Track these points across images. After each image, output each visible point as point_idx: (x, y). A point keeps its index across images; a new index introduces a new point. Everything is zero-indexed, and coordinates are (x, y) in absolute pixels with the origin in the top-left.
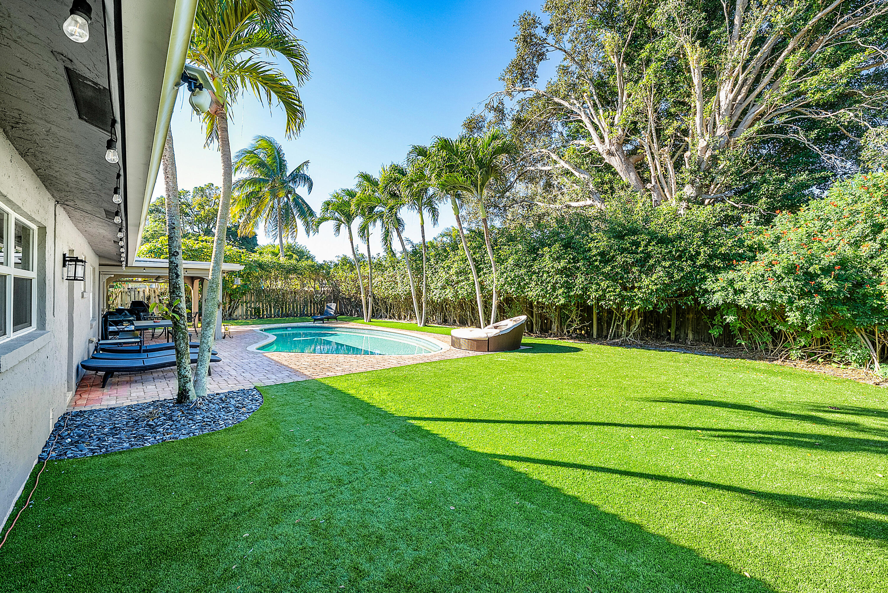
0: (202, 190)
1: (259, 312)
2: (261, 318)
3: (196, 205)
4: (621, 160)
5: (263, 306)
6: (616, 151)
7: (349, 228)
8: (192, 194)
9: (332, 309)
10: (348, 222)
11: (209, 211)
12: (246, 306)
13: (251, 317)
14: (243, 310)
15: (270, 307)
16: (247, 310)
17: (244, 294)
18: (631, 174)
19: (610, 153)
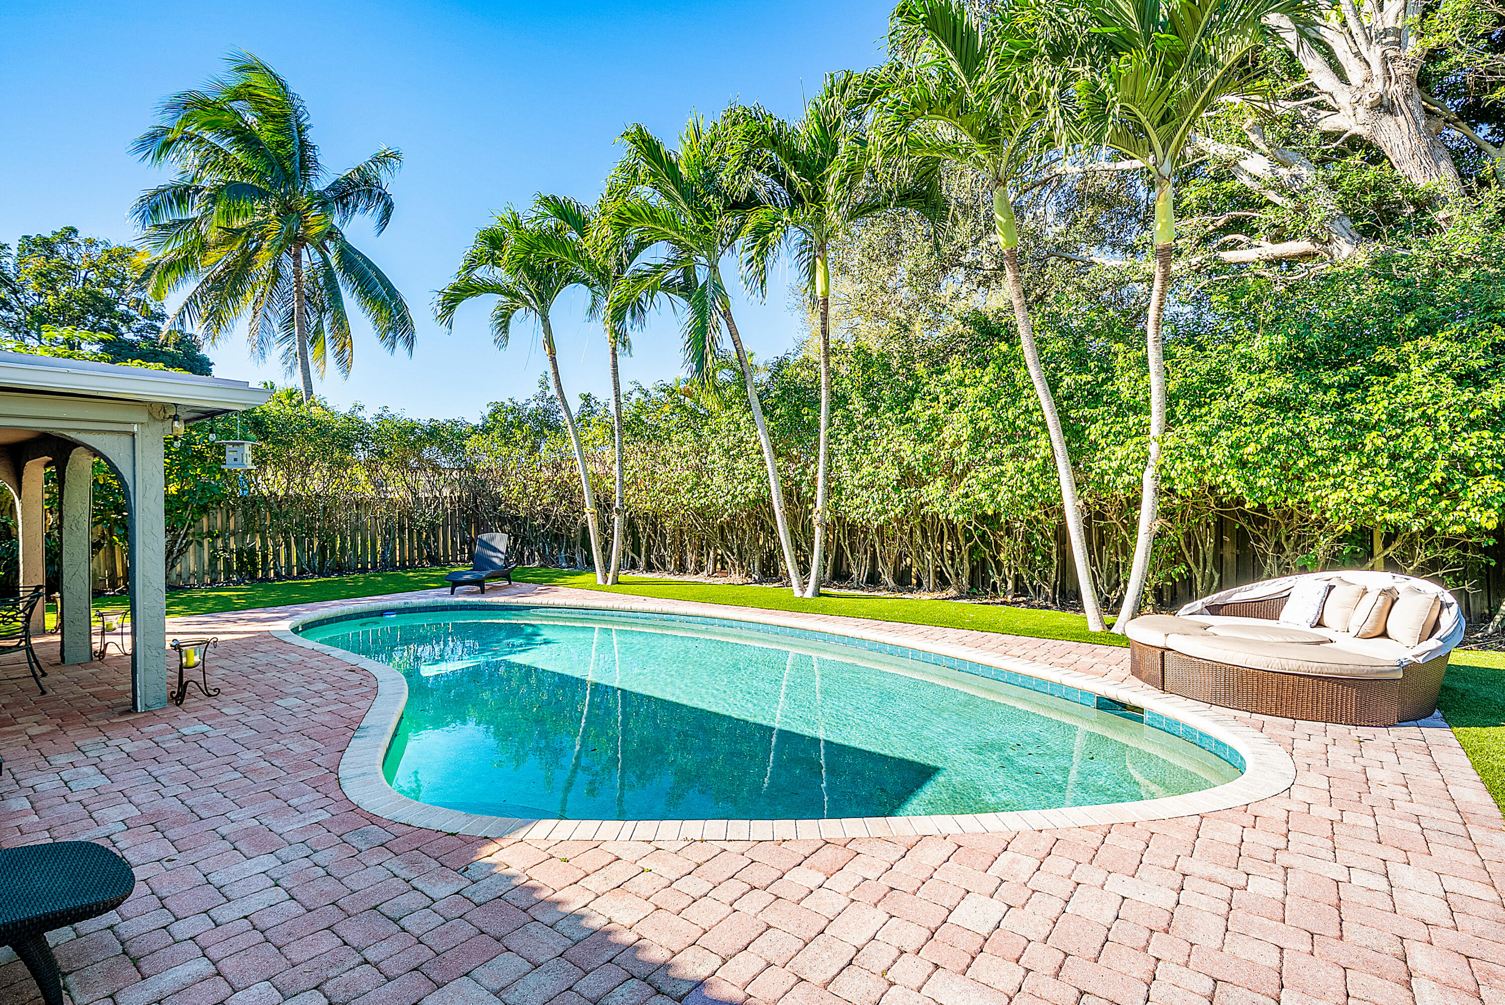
0: (46, 244)
1: (254, 564)
2: (261, 580)
3: (30, 278)
4: (1417, 124)
5: (264, 546)
6: (1407, 97)
7: (545, 320)
8: (15, 252)
9: (495, 550)
10: (543, 301)
11: (69, 295)
12: (212, 545)
13: (227, 578)
14: (201, 557)
15: (288, 547)
16: (213, 558)
17: (204, 509)
18: (1443, 164)
19: (1381, 105)
